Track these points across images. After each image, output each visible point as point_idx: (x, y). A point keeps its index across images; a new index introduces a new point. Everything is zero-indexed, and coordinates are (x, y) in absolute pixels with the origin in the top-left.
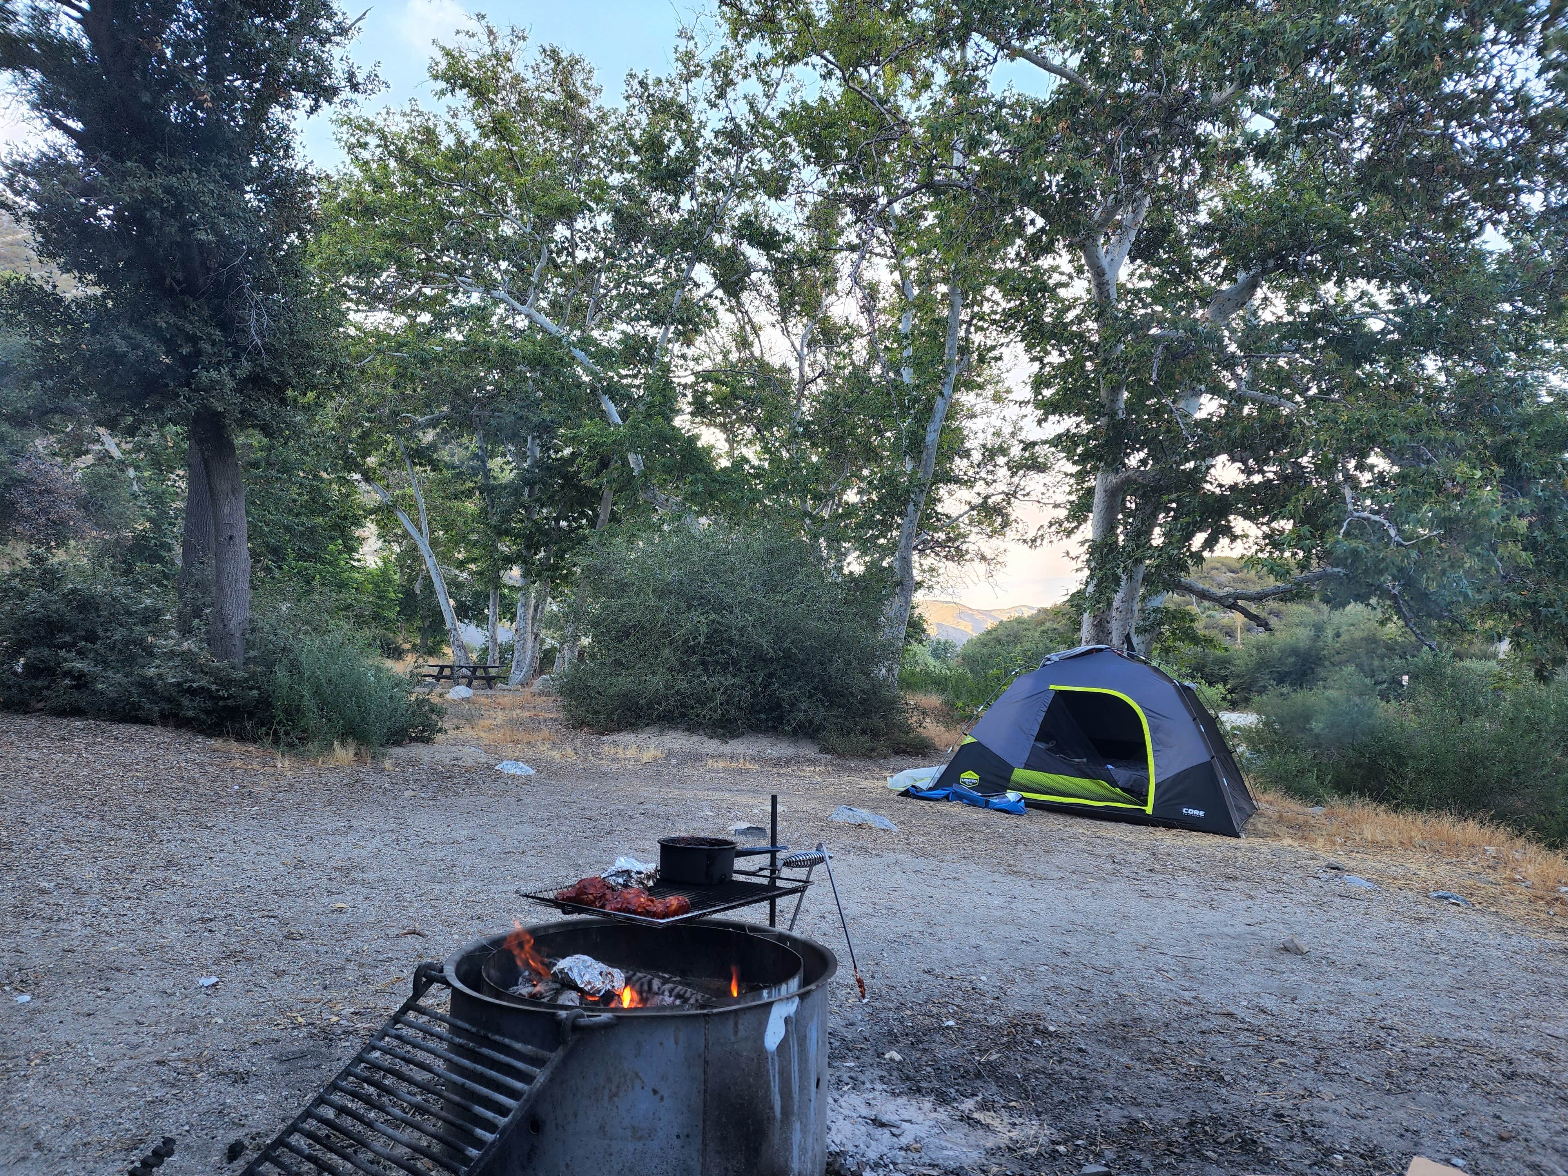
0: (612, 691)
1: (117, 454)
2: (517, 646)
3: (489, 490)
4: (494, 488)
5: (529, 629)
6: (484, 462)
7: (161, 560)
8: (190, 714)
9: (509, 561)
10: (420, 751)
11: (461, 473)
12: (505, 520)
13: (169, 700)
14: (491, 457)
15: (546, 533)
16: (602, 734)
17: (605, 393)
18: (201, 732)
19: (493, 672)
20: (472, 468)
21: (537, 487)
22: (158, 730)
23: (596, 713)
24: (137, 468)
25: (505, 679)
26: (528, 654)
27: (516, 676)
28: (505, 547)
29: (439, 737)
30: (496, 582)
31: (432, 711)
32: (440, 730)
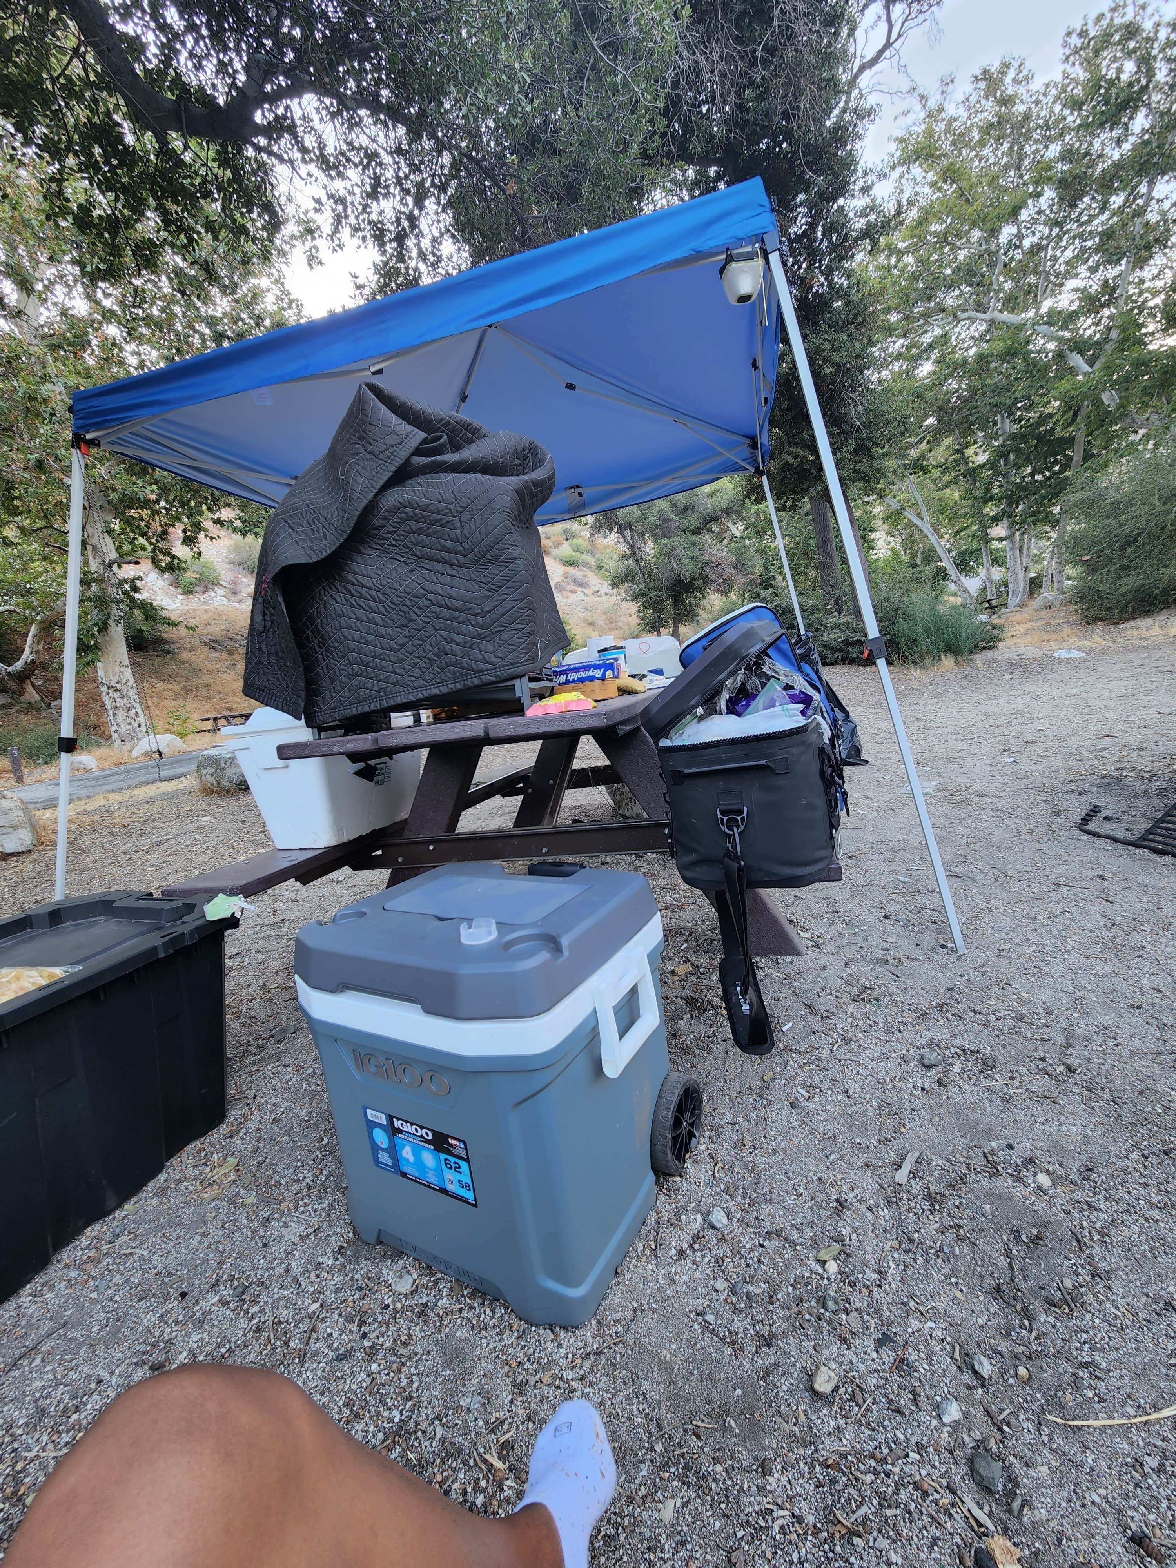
0: (1123, 590)
1: (738, 534)
2: (1010, 580)
3: (972, 473)
4: (974, 470)
5: (1019, 565)
6: (963, 453)
7: (772, 586)
8: (854, 655)
9: (996, 519)
10: (990, 654)
11: (947, 468)
12: (988, 490)
13: (840, 651)
14: (967, 447)
15: (1025, 489)
16: (1118, 624)
17: (1072, 351)
18: (861, 665)
19: (994, 603)
20: (955, 461)
21: (1012, 456)
22: (839, 667)
23: (1109, 609)
24: (749, 538)
25: (1005, 605)
26: (1020, 584)
27: (1013, 601)
28: (990, 510)
29: (1000, 644)
30: (986, 539)
31: (994, 628)
32: (1000, 640)
